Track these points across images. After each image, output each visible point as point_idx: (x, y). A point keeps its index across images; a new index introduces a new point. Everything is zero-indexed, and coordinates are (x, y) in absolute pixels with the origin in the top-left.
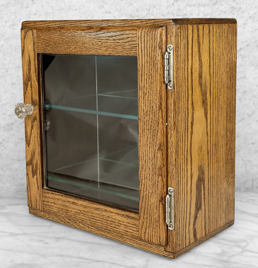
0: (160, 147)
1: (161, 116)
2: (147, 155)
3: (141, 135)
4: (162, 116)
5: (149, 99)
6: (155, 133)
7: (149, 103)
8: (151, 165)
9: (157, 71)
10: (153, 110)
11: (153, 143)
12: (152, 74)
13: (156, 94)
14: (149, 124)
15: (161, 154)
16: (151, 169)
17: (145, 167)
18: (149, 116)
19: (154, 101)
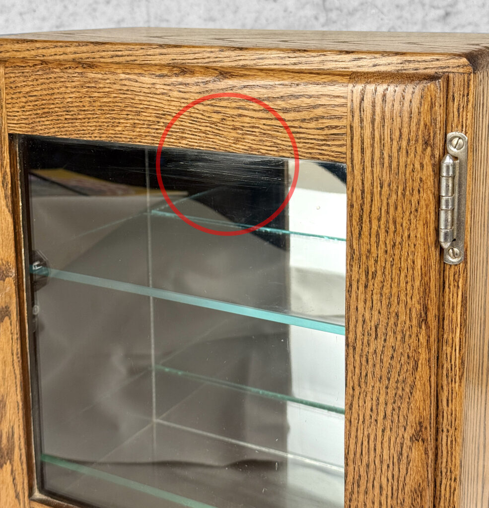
0: (421, 431)
1: (425, 344)
2: (375, 450)
3: (353, 389)
4: (428, 341)
5: (386, 290)
6: (403, 389)
7: (384, 302)
8: (388, 480)
10: (399, 325)
11: (396, 417)
12: (399, 220)
13: (409, 279)
14: (381, 361)
15: (423, 451)
16: (387, 490)
17: (367, 481)
18: (385, 340)
19: (403, 297)
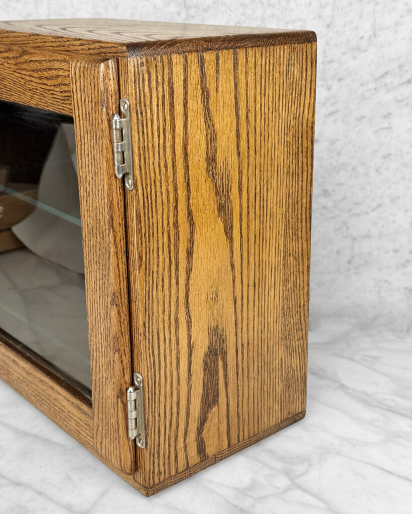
0: (115, 298)
2: (97, 309)
4: (115, 240)
6: (105, 271)
7: (94, 212)
8: (104, 329)
9: (102, 151)
10: (101, 228)
11: (104, 288)
13: (103, 198)
15: (117, 312)
17: (96, 329)
18: (96, 237)
19: (101, 210)
